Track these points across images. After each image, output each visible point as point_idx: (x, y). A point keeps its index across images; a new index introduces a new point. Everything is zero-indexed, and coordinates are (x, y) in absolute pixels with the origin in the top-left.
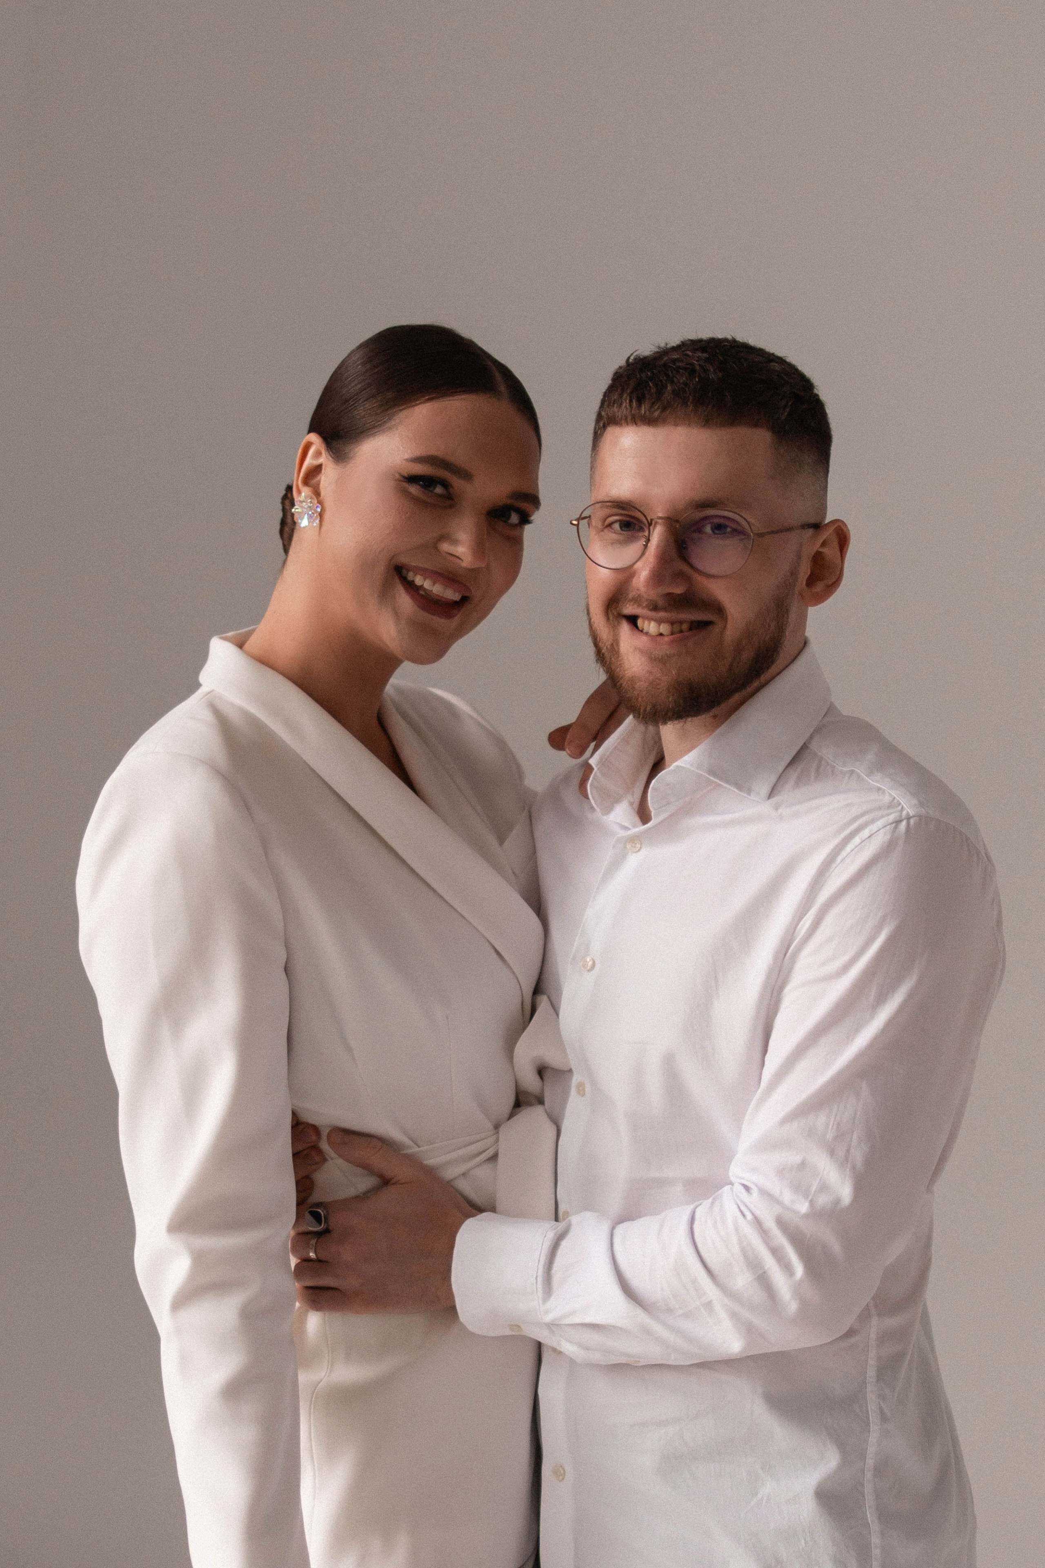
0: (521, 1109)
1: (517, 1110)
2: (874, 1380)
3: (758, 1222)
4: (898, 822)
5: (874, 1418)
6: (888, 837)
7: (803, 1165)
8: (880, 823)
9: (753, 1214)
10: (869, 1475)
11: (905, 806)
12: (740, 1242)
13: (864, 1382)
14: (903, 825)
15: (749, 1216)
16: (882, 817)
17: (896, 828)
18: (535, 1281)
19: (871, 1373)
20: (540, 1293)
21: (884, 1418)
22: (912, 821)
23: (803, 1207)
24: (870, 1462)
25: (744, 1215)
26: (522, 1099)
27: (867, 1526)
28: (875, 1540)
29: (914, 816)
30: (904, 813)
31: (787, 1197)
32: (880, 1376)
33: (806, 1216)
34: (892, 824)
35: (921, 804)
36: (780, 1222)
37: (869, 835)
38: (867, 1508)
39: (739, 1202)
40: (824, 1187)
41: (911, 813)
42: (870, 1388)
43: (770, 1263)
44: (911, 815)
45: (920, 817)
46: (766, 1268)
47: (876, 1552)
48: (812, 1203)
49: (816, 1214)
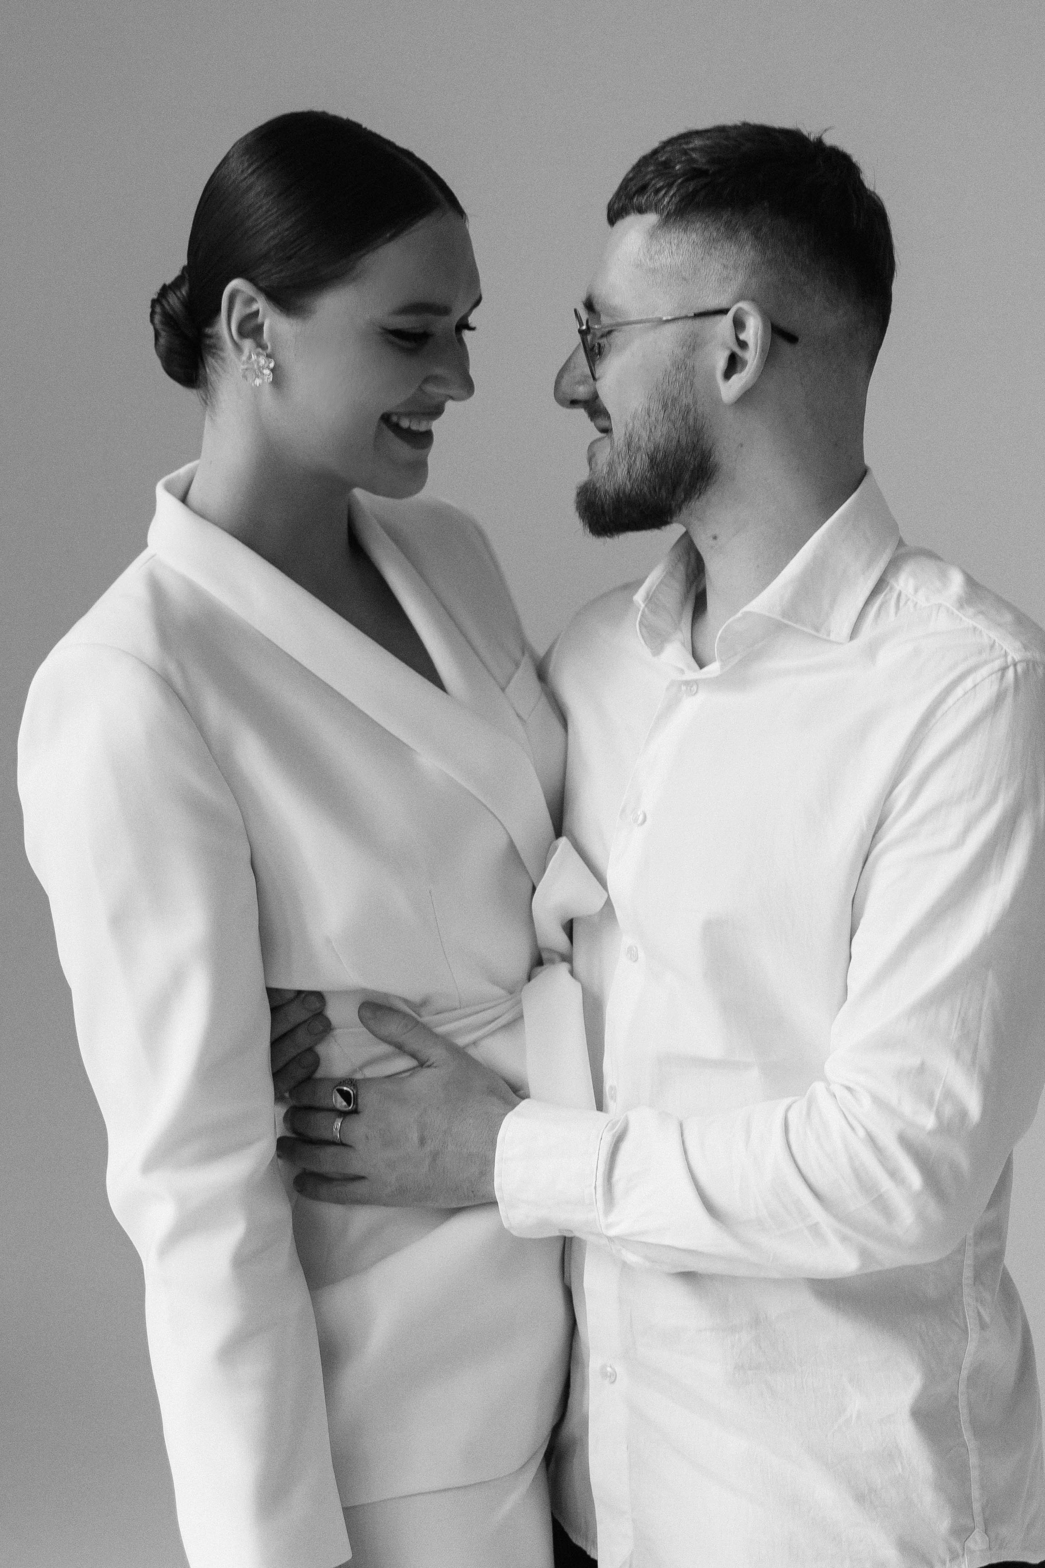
0: (543, 967)
1: (539, 969)
2: (971, 1282)
3: (872, 1140)
4: (1004, 669)
5: (972, 1324)
6: (995, 688)
7: (922, 1069)
8: (984, 671)
9: (863, 1127)
10: (962, 1387)
11: (1008, 650)
12: (851, 1159)
13: (960, 1284)
14: (1010, 673)
15: (861, 1133)
16: (986, 662)
17: (1003, 677)
18: (594, 1191)
19: (968, 1273)
20: (600, 1204)
21: (983, 1326)
22: (1020, 668)
23: (929, 1122)
24: (964, 1373)
25: (853, 1129)
26: (545, 956)
27: (964, 1445)
28: (973, 1460)
29: (1020, 661)
30: (1009, 659)
31: (908, 1107)
32: (977, 1277)
33: (932, 1133)
34: (996, 672)
35: (1026, 648)
36: (905, 1141)
37: (973, 685)
38: (962, 1423)
39: (844, 1110)
40: (949, 1094)
41: (1017, 658)
42: (966, 1290)
43: (886, 1184)
44: (1017, 660)
45: (1027, 662)
46: (883, 1190)
47: (974, 1474)
48: (939, 1115)
49: (944, 1129)
